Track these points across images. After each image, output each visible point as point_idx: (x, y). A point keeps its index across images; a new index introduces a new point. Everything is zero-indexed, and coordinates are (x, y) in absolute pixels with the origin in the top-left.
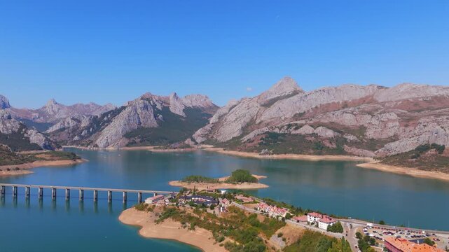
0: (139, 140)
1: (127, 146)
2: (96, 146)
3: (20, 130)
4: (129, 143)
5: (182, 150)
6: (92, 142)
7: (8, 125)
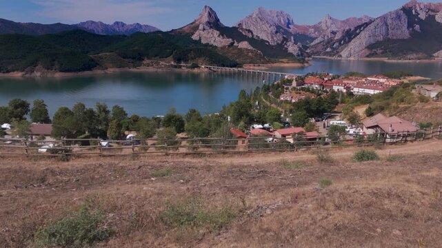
0: (381, 51)
1: (367, 56)
2: (341, 56)
3: (283, 42)
4: (370, 54)
5: (418, 61)
6: (338, 52)
7: (275, 38)
